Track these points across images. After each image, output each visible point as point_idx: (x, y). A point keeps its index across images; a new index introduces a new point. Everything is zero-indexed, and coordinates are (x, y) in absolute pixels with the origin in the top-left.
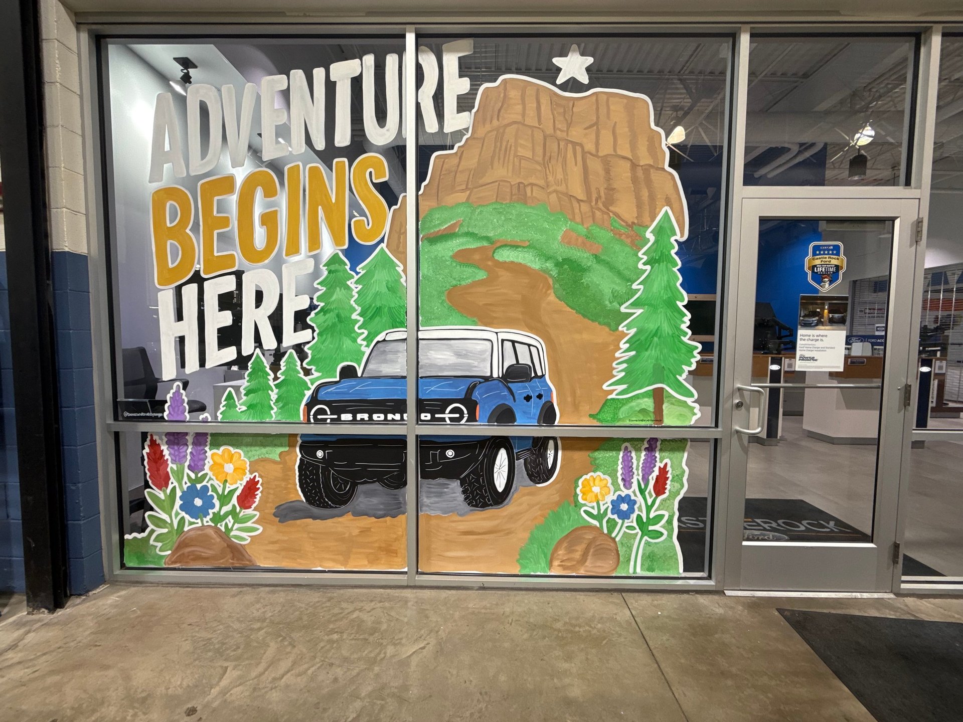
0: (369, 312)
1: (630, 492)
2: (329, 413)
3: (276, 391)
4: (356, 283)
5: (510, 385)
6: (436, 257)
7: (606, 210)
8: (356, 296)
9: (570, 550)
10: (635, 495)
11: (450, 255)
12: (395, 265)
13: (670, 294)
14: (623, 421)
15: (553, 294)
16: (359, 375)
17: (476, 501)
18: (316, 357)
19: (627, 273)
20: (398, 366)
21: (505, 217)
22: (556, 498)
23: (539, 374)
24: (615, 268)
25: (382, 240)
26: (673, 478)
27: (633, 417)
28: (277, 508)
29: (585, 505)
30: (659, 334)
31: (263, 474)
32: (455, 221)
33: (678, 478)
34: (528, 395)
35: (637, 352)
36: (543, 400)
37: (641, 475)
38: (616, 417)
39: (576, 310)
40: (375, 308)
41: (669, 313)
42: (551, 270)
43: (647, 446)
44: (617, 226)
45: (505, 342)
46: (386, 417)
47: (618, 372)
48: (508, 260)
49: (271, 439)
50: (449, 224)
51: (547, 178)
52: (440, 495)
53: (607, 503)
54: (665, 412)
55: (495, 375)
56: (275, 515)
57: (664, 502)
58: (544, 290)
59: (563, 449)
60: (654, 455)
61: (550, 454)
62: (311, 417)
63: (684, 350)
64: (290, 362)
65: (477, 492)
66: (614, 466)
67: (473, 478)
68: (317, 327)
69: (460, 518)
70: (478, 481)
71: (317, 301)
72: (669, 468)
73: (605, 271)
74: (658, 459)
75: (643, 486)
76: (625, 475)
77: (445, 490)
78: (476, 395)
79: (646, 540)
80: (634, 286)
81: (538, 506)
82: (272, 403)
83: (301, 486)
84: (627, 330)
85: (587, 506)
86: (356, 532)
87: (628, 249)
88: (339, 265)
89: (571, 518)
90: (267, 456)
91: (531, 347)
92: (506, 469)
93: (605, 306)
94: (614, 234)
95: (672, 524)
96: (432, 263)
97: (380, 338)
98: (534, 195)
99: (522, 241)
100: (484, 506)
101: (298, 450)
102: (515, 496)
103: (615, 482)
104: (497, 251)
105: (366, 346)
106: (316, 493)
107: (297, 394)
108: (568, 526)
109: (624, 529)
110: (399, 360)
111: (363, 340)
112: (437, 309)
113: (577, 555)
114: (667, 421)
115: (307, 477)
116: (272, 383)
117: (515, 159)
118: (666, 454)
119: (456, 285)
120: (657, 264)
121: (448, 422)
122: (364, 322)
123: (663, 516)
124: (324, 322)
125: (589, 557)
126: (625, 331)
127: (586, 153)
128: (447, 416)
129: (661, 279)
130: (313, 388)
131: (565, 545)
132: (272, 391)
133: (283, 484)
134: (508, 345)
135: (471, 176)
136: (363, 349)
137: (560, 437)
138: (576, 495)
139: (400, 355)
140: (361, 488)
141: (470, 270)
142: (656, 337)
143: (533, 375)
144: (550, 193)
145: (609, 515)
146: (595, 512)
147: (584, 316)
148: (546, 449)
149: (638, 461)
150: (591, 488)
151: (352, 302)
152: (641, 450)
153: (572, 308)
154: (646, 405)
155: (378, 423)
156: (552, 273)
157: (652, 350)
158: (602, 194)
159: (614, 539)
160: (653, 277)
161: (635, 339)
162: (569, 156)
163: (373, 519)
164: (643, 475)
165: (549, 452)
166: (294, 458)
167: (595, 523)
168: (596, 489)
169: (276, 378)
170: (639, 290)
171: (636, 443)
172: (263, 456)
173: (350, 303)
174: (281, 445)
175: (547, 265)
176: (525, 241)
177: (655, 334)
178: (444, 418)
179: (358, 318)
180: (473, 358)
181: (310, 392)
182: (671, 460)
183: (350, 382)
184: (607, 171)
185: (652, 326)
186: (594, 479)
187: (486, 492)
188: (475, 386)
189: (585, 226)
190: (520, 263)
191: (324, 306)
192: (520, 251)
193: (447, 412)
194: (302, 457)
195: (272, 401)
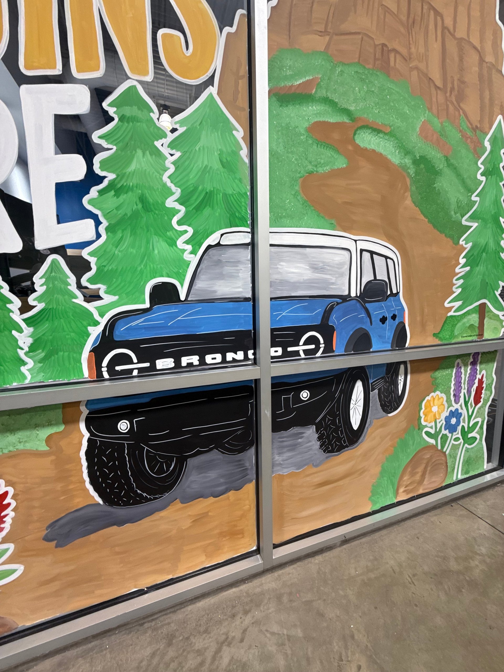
0: (195, 197)
1: (458, 406)
2: (135, 360)
3: (28, 330)
4: (172, 145)
5: (367, 305)
6: (288, 125)
7: (457, 106)
8: (172, 169)
9: (413, 474)
10: (462, 409)
11: (305, 126)
12: (230, 128)
13: (496, 209)
14: (457, 338)
15: (409, 198)
16: (183, 297)
17: (332, 446)
18: (106, 269)
19: (468, 182)
20: (240, 283)
21: (367, 87)
22: (404, 425)
23: (394, 291)
24: (460, 176)
25: (210, 82)
26: (486, 387)
27: (464, 334)
28: (52, 525)
29: (426, 426)
30: (486, 250)
31: (14, 479)
32: (311, 78)
33: (489, 386)
34: (384, 316)
35: (471, 267)
36: (397, 321)
37: (466, 388)
38: (452, 335)
39: (429, 219)
40: (204, 193)
41: (494, 228)
42: (409, 168)
43: (472, 360)
44: (465, 127)
45: (364, 253)
46: (224, 357)
47: (457, 288)
48: (369, 147)
49: (27, 416)
50: (304, 80)
51: (409, 48)
52: (293, 447)
53: (442, 420)
54: (485, 327)
55: (353, 294)
56: (47, 539)
57: (479, 410)
58: (402, 191)
59: (412, 373)
60: (476, 368)
61: (401, 379)
62: (104, 370)
63: (501, 266)
64: (55, 278)
65: (333, 435)
66: (449, 383)
67: (329, 419)
68: (105, 216)
69: (315, 470)
70: (334, 423)
71: (102, 168)
72: (484, 379)
73: (453, 178)
74: (478, 372)
75: (467, 399)
76: (455, 391)
77: (299, 440)
78: (333, 320)
79: (466, 447)
80: (473, 197)
81: (389, 437)
82: (21, 353)
83: (92, 483)
84: (466, 244)
86: (187, 523)
87: (470, 156)
88: (139, 109)
89: (415, 442)
90: (21, 447)
91: (388, 260)
92: (361, 403)
93: (451, 217)
94: (462, 136)
95: (483, 428)
96: (282, 134)
97: (212, 240)
98: (397, 66)
99: (384, 125)
100: (340, 448)
101: (82, 426)
102: (369, 430)
103: (448, 401)
104: (358, 132)
105: (191, 253)
106: (121, 487)
107: (73, 334)
108: (412, 450)
109: (452, 442)
110: (240, 275)
111: (187, 242)
112: (290, 203)
113: (418, 477)
114: (486, 335)
115: (102, 465)
116: (17, 317)
117: (380, 8)
118: (483, 366)
119: (312, 172)
120: (490, 176)
121: (303, 356)
122: (187, 214)
123: (478, 422)
124: (117, 208)
125: (426, 476)
126: (464, 246)
127: (445, 28)
128: (301, 348)
129: (491, 193)
130: (103, 322)
131: (409, 469)
132: (20, 330)
133: (59, 486)
134: (366, 256)
135: (331, 15)
136: (187, 256)
137: (410, 361)
138: (420, 418)
139: (241, 267)
140: (192, 462)
141: (328, 153)
142: (485, 252)
143: (389, 293)
144: (412, 69)
145: (444, 432)
146: (433, 431)
147: (435, 226)
148: (397, 375)
149: (465, 375)
150: (431, 409)
151: (165, 178)
152: (468, 365)
153: (426, 217)
154: (473, 321)
155: (214, 367)
156: (409, 171)
157: (481, 266)
158: (456, 87)
159: (445, 453)
160: (486, 189)
161: (470, 254)
162: (430, 26)
163: (212, 499)
164: (468, 389)
165: (400, 378)
166: (76, 441)
167: (432, 441)
168: (435, 409)
169: (25, 308)
170: (476, 202)
171: (465, 358)
172: (11, 448)
173: (162, 179)
174: (50, 424)
175: (406, 160)
176: (386, 125)
177: (484, 251)
178: (298, 351)
179: (177, 206)
180: (330, 272)
181: (100, 328)
182: (486, 371)
183: (171, 309)
184: (461, 59)
185: (482, 241)
186: (434, 399)
187: (342, 433)
188: (332, 308)
189: (440, 121)
190: (381, 154)
191: (115, 179)
192: (381, 138)
193: (302, 342)
194: (91, 435)
195: (22, 349)
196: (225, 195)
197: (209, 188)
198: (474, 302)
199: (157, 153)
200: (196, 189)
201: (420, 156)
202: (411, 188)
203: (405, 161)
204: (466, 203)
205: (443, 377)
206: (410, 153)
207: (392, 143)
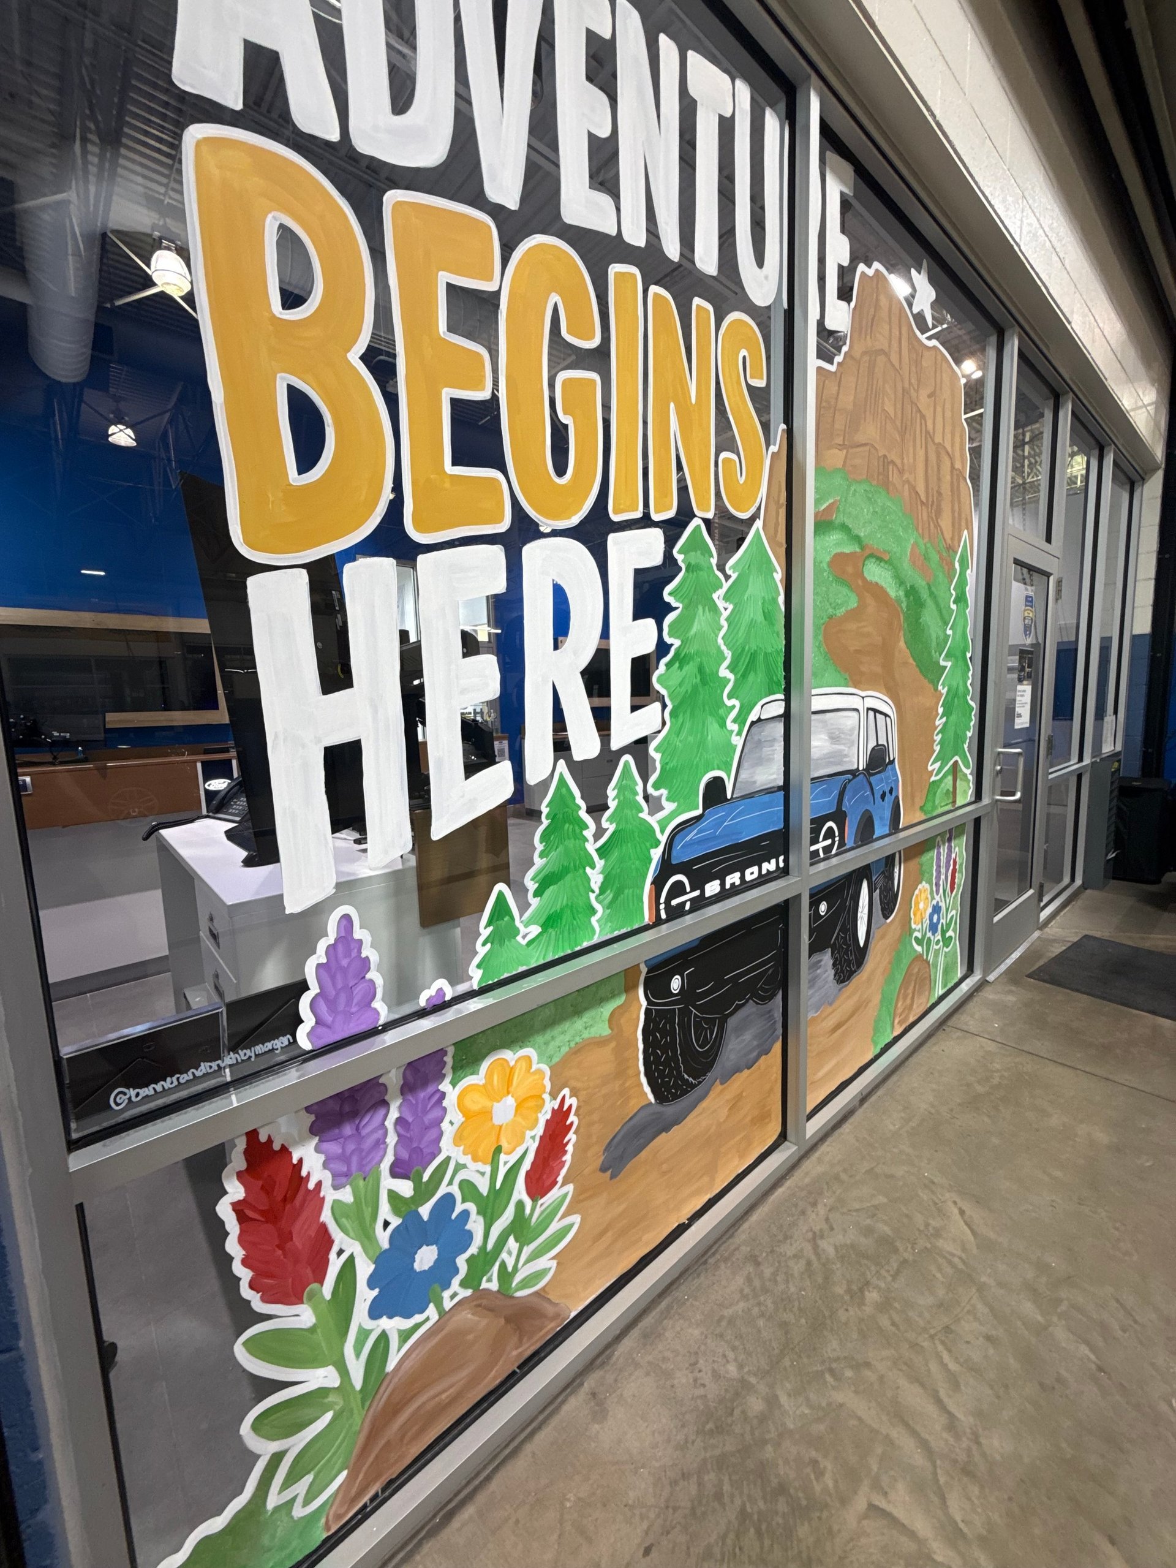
0: (741, 663)
1: (938, 898)
2: (688, 889)
3: (600, 863)
4: (726, 597)
5: (871, 779)
6: (815, 560)
7: (936, 522)
8: (725, 627)
9: (905, 999)
10: (941, 900)
11: (827, 560)
14: (937, 809)
15: (902, 639)
16: (729, 797)
17: (843, 973)
18: (668, 767)
19: (944, 612)
21: (873, 507)
22: (898, 931)
23: (891, 758)
24: (938, 605)
25: (757, 513)
26: (958, 869)
27: (942, 803)
28: (608, 1147)
29: (915, 930)
31: (579, 1085)
32: (832, 501)
33: (961, 867)
34: (883, 791)
35: (946, 718)
36: (893, 795)
38: (934, 806)
39: (916, 662)
40: (749, 654)
41: (963, 667)
42: (902, 602)
43: (948, 836)
44: (941, 547)
45: (870, 712)
46: (760, 870)
47: (936, 745)
48: (873, 580)
50: (827, 503)
51: (902, 458)
53: (926, 920)
54: (957, 790)
55: (861, 768)
56: (603, 1169)
57: (953, 900)
58: (897, 631)
60: (951, 846)
62: (662, 907)
63: (968, 712)
64: (625, 788)
65: (844, 958)
66: (931, 869)
67: (841, 938)
68: (670, 696)
69: (830, 1009)
70: (845, 943)
71: (669, 634)
72: (957, 858)
73: (933, 609)
74: (952, 850)
75: (944, 887)
76: (936, 878)
77: (819, 971)
78: (845, 804)
79: (944, 952)
80: (947, 632)
81: (887, 951)
82: (592, 898)
83: (646, 1074)
84: (942, 689)
86: (724, 1113)
87: (945, 580)
88: (702, 554)
89: (907, 953)
90: (586, 1035)
91: (887, 718)
92: (866, 909)
93: (932, 657)
94: (939, 558)
95: (956, 923)
97: (754, 714)
98: (894, 480)
99: (884, 551)
100: (849, 975)
101: (641, 992)
102: (872, 944)
103: (931, 892)
104: (866, 563)
105: (737, 734)
106: (670, 1075)
107: (637, 862)
108: (904, 965)
109: (934, 946)
110: (775, 756)
111: (734, 721)
113: (908, 1001)
114: (957, 802)
115: (655, 1045)
116: (591, 847)
117: (882, 414)
118: (956, 843)
119: (832, 616)
120: (959, 604)
121: (822, 855)
122: (735, 683)
123: (953, 916)
124: (680, 685)
125: (915, 997)
126: (941, 691)
127: (927, 432)
128: (820, 846)
129: (960, 624)
130: (663, 839)
131: (902, 991)
133: (617, 1086)
135: (847, 424)
136: (734, 739)
137: (903, 847)
138: (910, 919)
139: (776, 745)
140: (732, 1022)
141: (844, 591)
142: (955, 697)
143: (887, 760)
144: (904, 482)
145: (928, 934)
146: (920, 936)
147: (920, 671)
148: (893, 870)
149: (943, 856)
150: (918, 906)
151: (719, 639)
152: (945, 844)
153: (914, 660)
154: (948, 785)
156: (902, 605)
157: (953, 715)
158: (934, 498)
159: (928, 962)
160: (957, 620)
161: (945, 701)
162: (917, 431)
163: (746, 1072)
164: (945, 873)
165: (895, 872)
167: (920, 949)
168: (921, 905)
170: (949, 636)
171: (943, 835)
172: (578, 1039)
173: (716, 641)
174: (611, 997)
175: (900, 593)
177: (955, 694)
178: (818, 850)
179: (728, 674)
180: (844, 742)
181: (660, 850)
182: (958, 848)
184: (938, 467)
185: (954, 684)
186: (920, 892)
187: (851, 954)
188: (844, 788)
189: (924, 541)
190: (882, 587)
191: (680, 647)
192: (882, 568)
193: (821, 839)
194: (648, 1004)
195: (593, 892)
196: (766, 653)
197: (754, 647)
198: (949, 760)
199: (714, 609)
200: (743, 649)
201: (910, 586)
202: (904, 626)
204: (942, 638)
205: (927, 862)
206: (903, 583)
207: (890, 573)
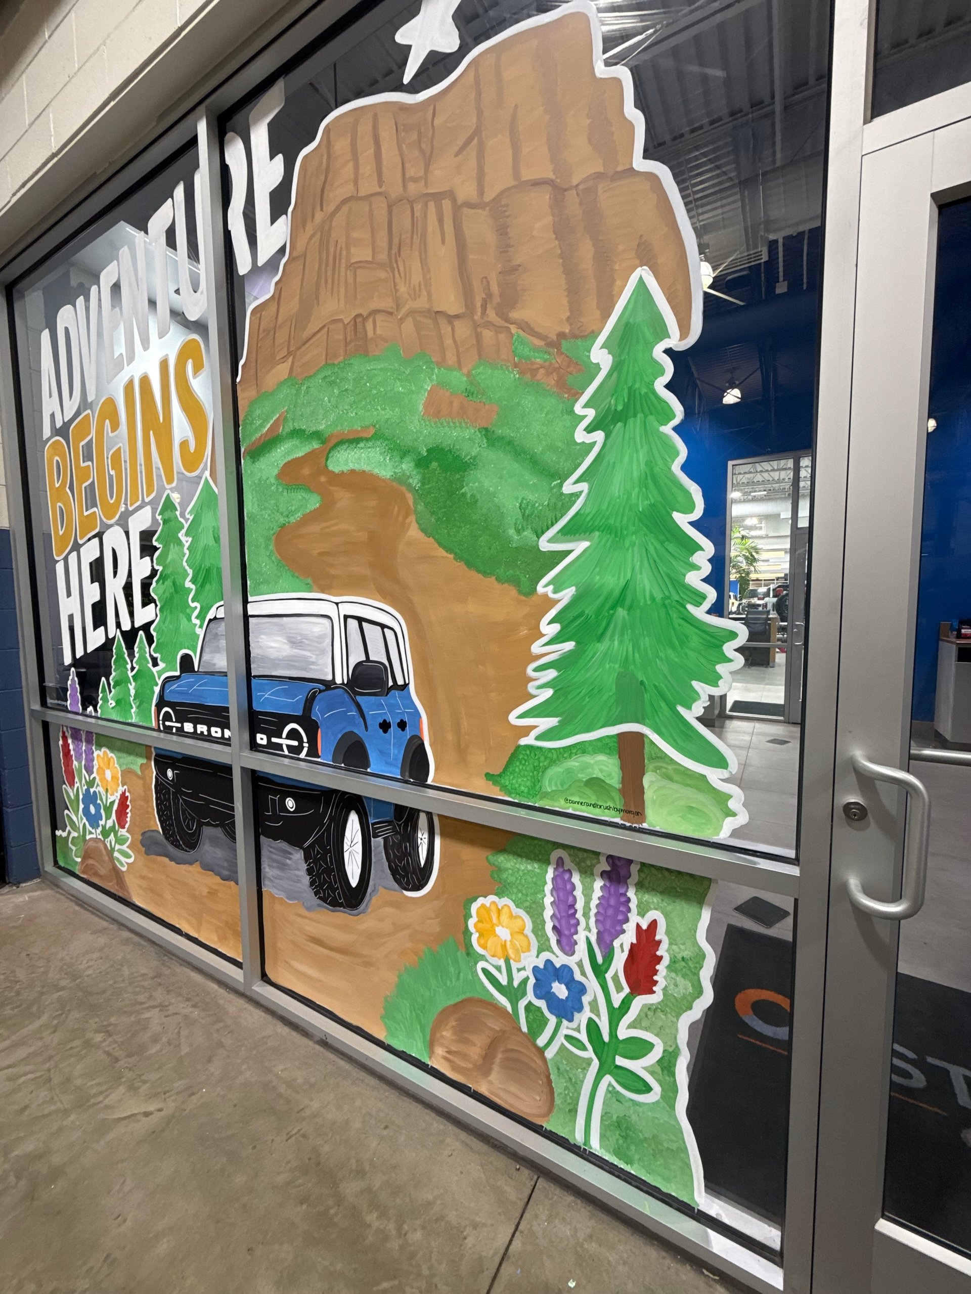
1: (571, 961)
2: (174, 720)
4: (186, 534)
5: (359, 698)
6: (260, 481)
7: (502, 323)
10: (583, 973)
13: (654, 496)
14: (552, 799)
19: (550, 458)
21: (339, 389)
23: (400, 682)
25: (206, 467)
26: (673, 961)
29: (483, 958)
30: (628, 600)
32: (278, 415)
33: (687, 968)
34: (385, 721)
35: (578, 643)
36: (409, 732)
37: (594, 930)
41: (653, 544)
42: (410, 477)
43: (608, 868)
44: (526, 351)
45: (349, 620)
46: (223, 733)
47: (540, 687)
48: (345, 469)
49: (134, 746)
50: (271, 422)
51: (396, 291)
52: (282, 866)
53: (524, 969)
54: (649, 795)
55: (339, 681)
57: (650, 1013)
58: (401, 518)
59: (443, 835)
60: (625, 895)
61: (423, 838)
63: (695, 641)
67: (318, 853)
69: (307, 913)
72: (660, 935)
73: (508, 463)
74: (633, 905)
75: (600, 960)
76: (559, 921)
77: (288, 861)
78: (317, 714)
79: (610, 1085)
80: (568, 487)
81: (407, 932)
82: (131, 700)
83: (157, 813)
84: (555, 592)
85: (487, 961)
87: (551, 402)
88: (171, 510)
89: (462, 975)
92: (359, 848)
93: (509, 540)
94: (522, 373)
95: (673, 1074)
97: (210, 615)
98: (379, 332)
99: (365, 428)
100: (335, 903)
102: (374, 901)
104: (330, 455)
109: (560, 1039)
114: (655, 819)
115: (161, 801)
116: (130, 674)
117: (349, 271)
118: (654, 899)
119: (284, 524)
120: (619, 424)
122: (196, 590)
125: (496, 1067)
126: (551, 595)
127: (461, 206)
129: (631, 460)
130: (160, 682)
134: (353, 624)
135: (293, 329)
137: (437, 814)
143: (391, 683)
144: (402, 320)
148: (415, 828)
150: (493, 926)
152: (592, 874)
153: (448, 550)
154: (601, 771)
155: (217, 740)
156: (411, 481)
158: (495, 288)
159: (541, 1051)
160: (610, 458)
161: (571, 615)
162: (430, 229)
163: (219, 880)
166: (151, 775)
169: (133, 669)
170: (577, 495)
171: (581, 854)
174: (141, 756)
175: (404, 466)
176: (367, 427)
178: (281, 745)
180: (309, 648)
182: (666, 915)
183: (188, 679)
184: (502, 231)
185: (611, 581)
186: (499, 911)
187: (336, 883)
188: (314, 697)
189: (465, 371)
190: (364, 472)
191: (162, 571)
192: (362, 448)
193: (284, 735)
194: (156, 774)
195: (132, 697)
196: (218, 569)
198: (599, 725)
199: (180, 543)
200: (201, 567)
201: (428, 451)
202: (416, 508)
203: (402, 468)
204: (546, 503)
205: (518, 872)
206: (409, 452)
207: (378, 449)
